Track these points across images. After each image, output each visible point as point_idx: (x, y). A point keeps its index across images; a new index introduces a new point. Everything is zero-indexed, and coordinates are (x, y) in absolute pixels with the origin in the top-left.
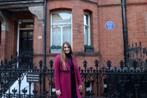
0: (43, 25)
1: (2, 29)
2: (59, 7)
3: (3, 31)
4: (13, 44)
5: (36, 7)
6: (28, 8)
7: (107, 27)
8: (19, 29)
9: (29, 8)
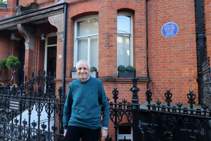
0: (63, 40)
1: (26, 48)
2: (83, 12)
3: (27, 50)
4: (38, 66)
5: (56, 16)
6: (47, 18)
7: (165, 33)
8: (47, 46)
9: (49, 18)
